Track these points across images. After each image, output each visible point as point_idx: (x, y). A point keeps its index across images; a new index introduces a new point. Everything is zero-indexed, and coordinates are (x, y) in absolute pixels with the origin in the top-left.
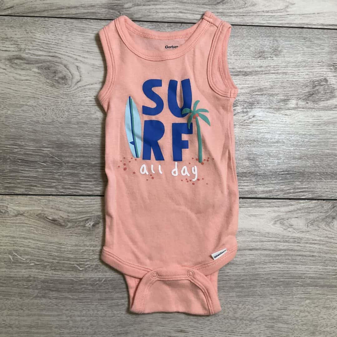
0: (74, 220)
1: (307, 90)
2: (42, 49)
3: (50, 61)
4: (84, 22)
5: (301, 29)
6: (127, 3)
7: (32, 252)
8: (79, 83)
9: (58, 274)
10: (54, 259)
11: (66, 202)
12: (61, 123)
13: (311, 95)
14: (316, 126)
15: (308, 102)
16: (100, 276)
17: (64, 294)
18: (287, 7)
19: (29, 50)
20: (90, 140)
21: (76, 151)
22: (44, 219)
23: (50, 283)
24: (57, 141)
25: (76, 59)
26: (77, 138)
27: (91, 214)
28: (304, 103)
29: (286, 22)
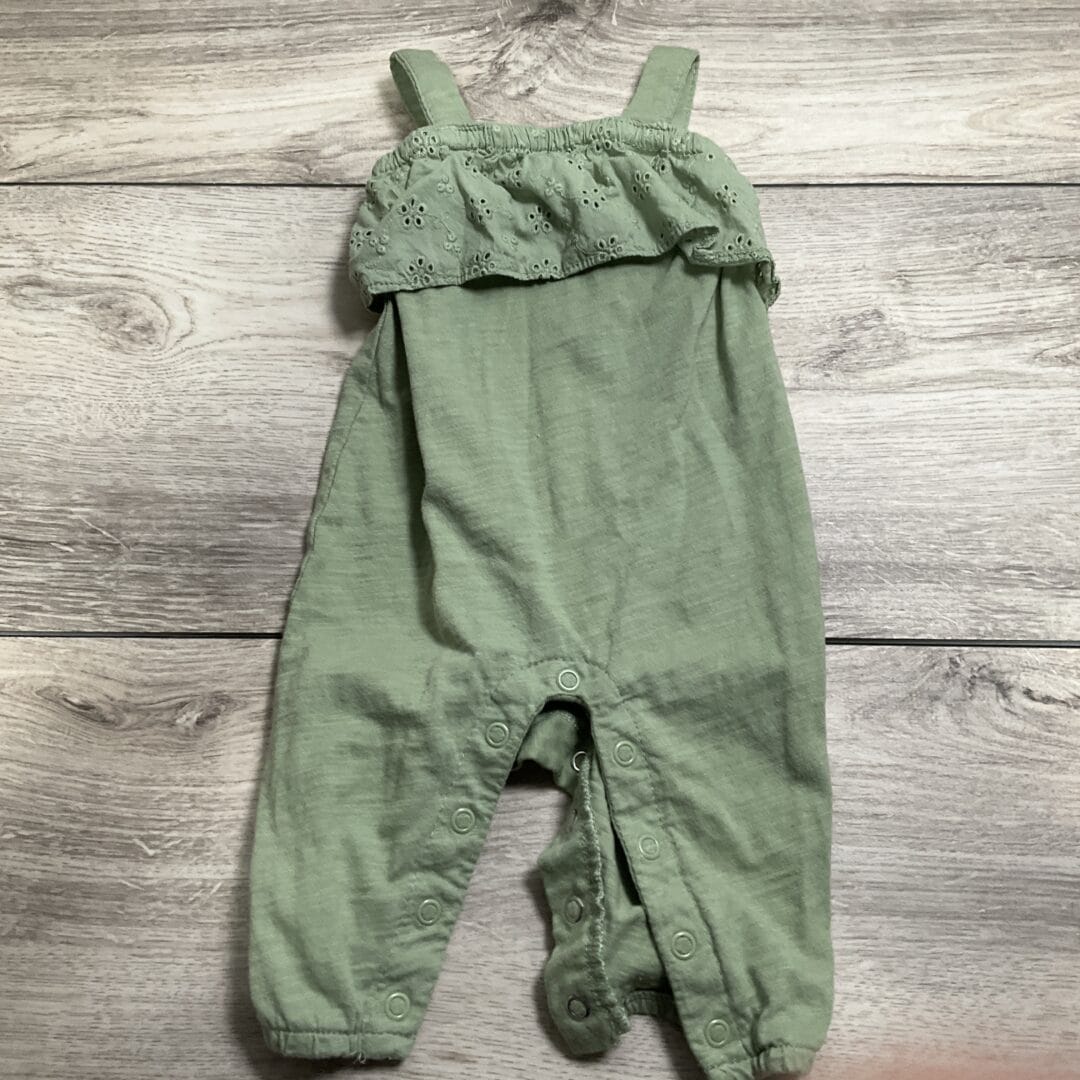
0: (143, 707)
1: (825, 340)
2: (95, 259)
3: (114, 288)
4: (213, 192)
5: (799, 191)
6: (329, 145)
7: (12, 798)
8: (187, 339)
9: (79, 868)
10: (73, 821)
11: (125, 654)
12: (127, 441)
13: (837, 354)
14: (858, 436)
15: (828, 372)
16: (207, 876)
17: (93, 928)
18: (761, 137)
19: (63, 262)
20: (204, 483)
21: (161, 513)
22: (58, 703)
23: (56, 894)
24: (112, 487)
25: (185, 282)
26: (166, 478)
27: (195, 688)
28: (816, 376)
29: (758, 173)
